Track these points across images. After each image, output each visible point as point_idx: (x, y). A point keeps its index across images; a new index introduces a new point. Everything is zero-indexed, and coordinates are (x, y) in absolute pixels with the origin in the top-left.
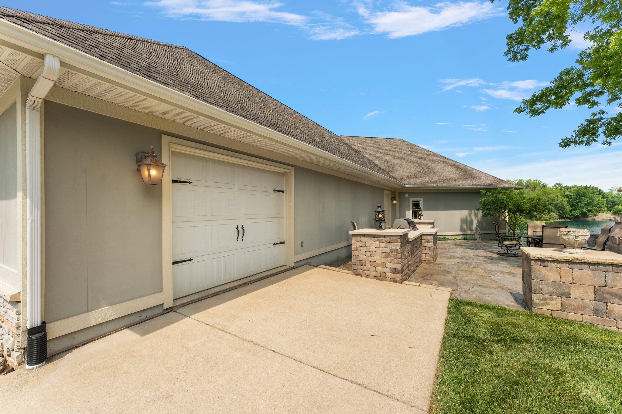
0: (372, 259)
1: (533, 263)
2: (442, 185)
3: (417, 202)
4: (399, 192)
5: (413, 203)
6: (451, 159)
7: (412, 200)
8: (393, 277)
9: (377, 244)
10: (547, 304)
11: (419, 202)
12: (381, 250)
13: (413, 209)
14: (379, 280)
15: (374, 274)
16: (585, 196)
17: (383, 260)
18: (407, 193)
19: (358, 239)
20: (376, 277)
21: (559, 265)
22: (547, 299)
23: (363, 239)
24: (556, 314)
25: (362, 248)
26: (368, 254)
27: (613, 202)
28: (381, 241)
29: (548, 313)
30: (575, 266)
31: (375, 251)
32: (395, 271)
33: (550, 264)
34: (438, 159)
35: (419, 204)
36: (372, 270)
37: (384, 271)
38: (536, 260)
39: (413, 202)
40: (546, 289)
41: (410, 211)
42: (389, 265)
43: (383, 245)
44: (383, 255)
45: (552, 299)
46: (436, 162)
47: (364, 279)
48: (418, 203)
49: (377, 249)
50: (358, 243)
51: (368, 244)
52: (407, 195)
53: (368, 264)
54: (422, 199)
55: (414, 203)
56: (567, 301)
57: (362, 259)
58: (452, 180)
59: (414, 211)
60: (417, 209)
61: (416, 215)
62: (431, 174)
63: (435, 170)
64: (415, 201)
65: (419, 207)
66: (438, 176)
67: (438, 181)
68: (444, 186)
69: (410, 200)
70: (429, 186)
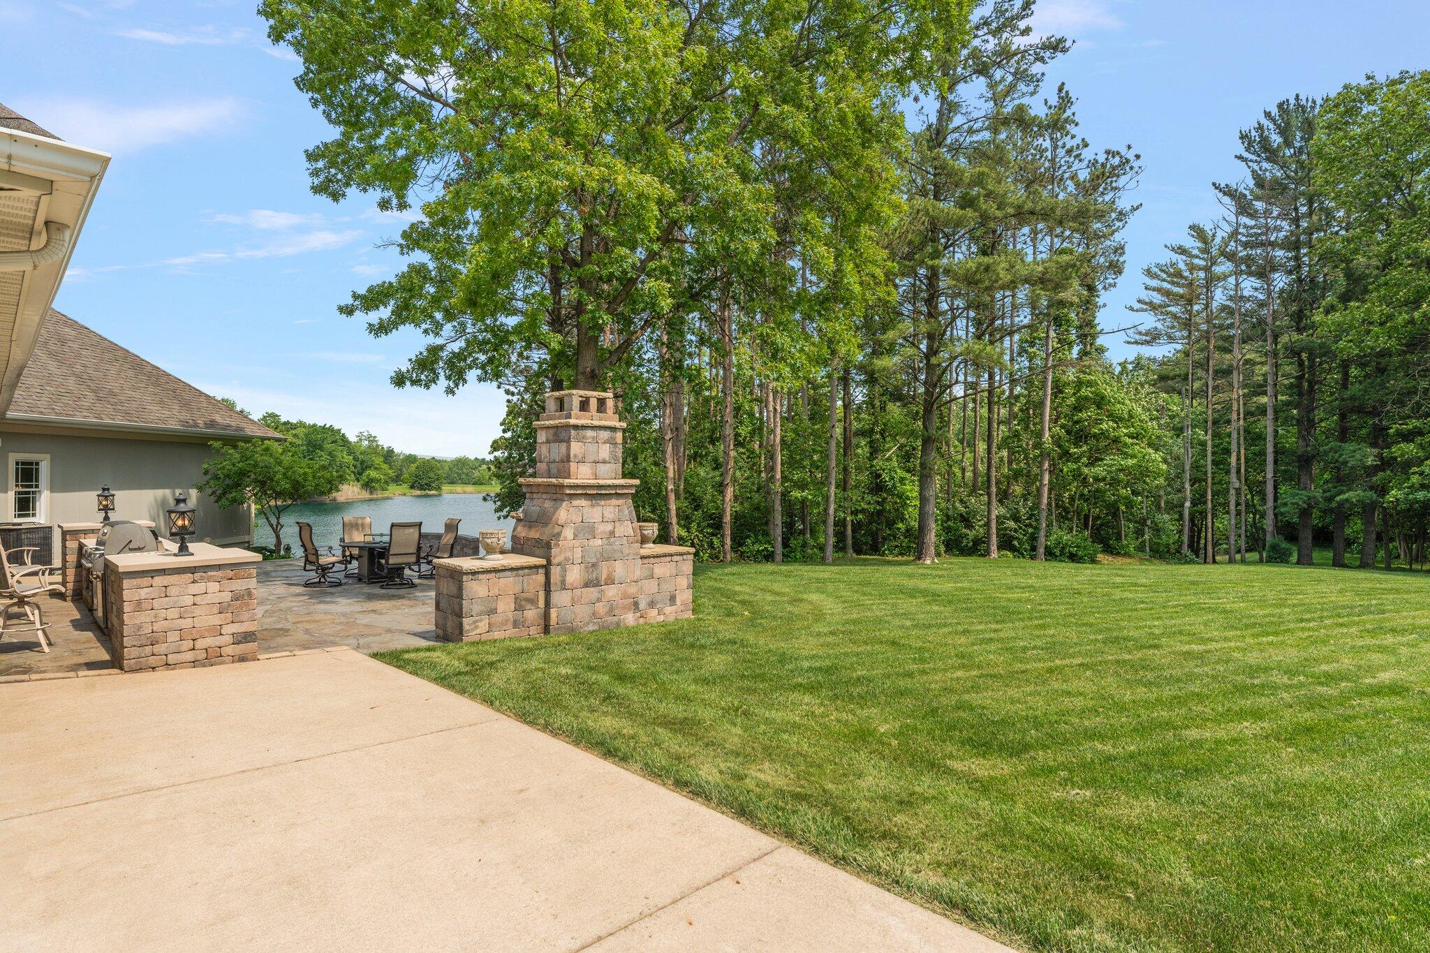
0: (186, 623)
1: (465, 578)
2: (113, 419)
3: (31, 464)
5: (17, 469)
6: (111, 340)
7: (13, 458)
8: (238, 653)
9: (199, 588)
10: (477, 627)
11: (37, 464)
12: (209, 598)
13: (17, 486)
14: (204, 666)
15: (189, 656)
16: (321, 448)
17: (216, 620)
19: (146, 581)
20: (195, 663)
21: (488, 576)
22: (476, 621)
23: (158, 580)
24: (484, 638)
25: (156, 604)
26: (172, 613)
27: (362, 462)
28: (209, 579)
29: (477, 638)
30: (502, 574)
31: (194, 604)
32: (245, 638)
33: (481, 576)
34: (73, 333)
35: (37, 470)
36: (184, 648)
37: (218, 644)
38: (467, 574)
39: (17, 463)
40: (476, 608)
42: (229, 629)
43: (213, 586)
44: (216, 610)
45: (481, 621)
46: (70, 344)
47: (161, 674)
48: (34, 467)
49: (198, 599)
50: (143, 593)
51: (173, 591)
53: (173, 637)
54: (48, 456)
55: (20, 466)
56: (494, 618)
57: (155, 629)
58: (134, 405)
59: (19, 493)
60: (31, 486)
61: (25, 505)
62: (71, 382)
63: (78, 369)
64: (23, 463)
65: (37, 480)
66: (93, 391)
67: (98, 406)
68: (119, 421)
69: (8, 457)
70: (79, 418)
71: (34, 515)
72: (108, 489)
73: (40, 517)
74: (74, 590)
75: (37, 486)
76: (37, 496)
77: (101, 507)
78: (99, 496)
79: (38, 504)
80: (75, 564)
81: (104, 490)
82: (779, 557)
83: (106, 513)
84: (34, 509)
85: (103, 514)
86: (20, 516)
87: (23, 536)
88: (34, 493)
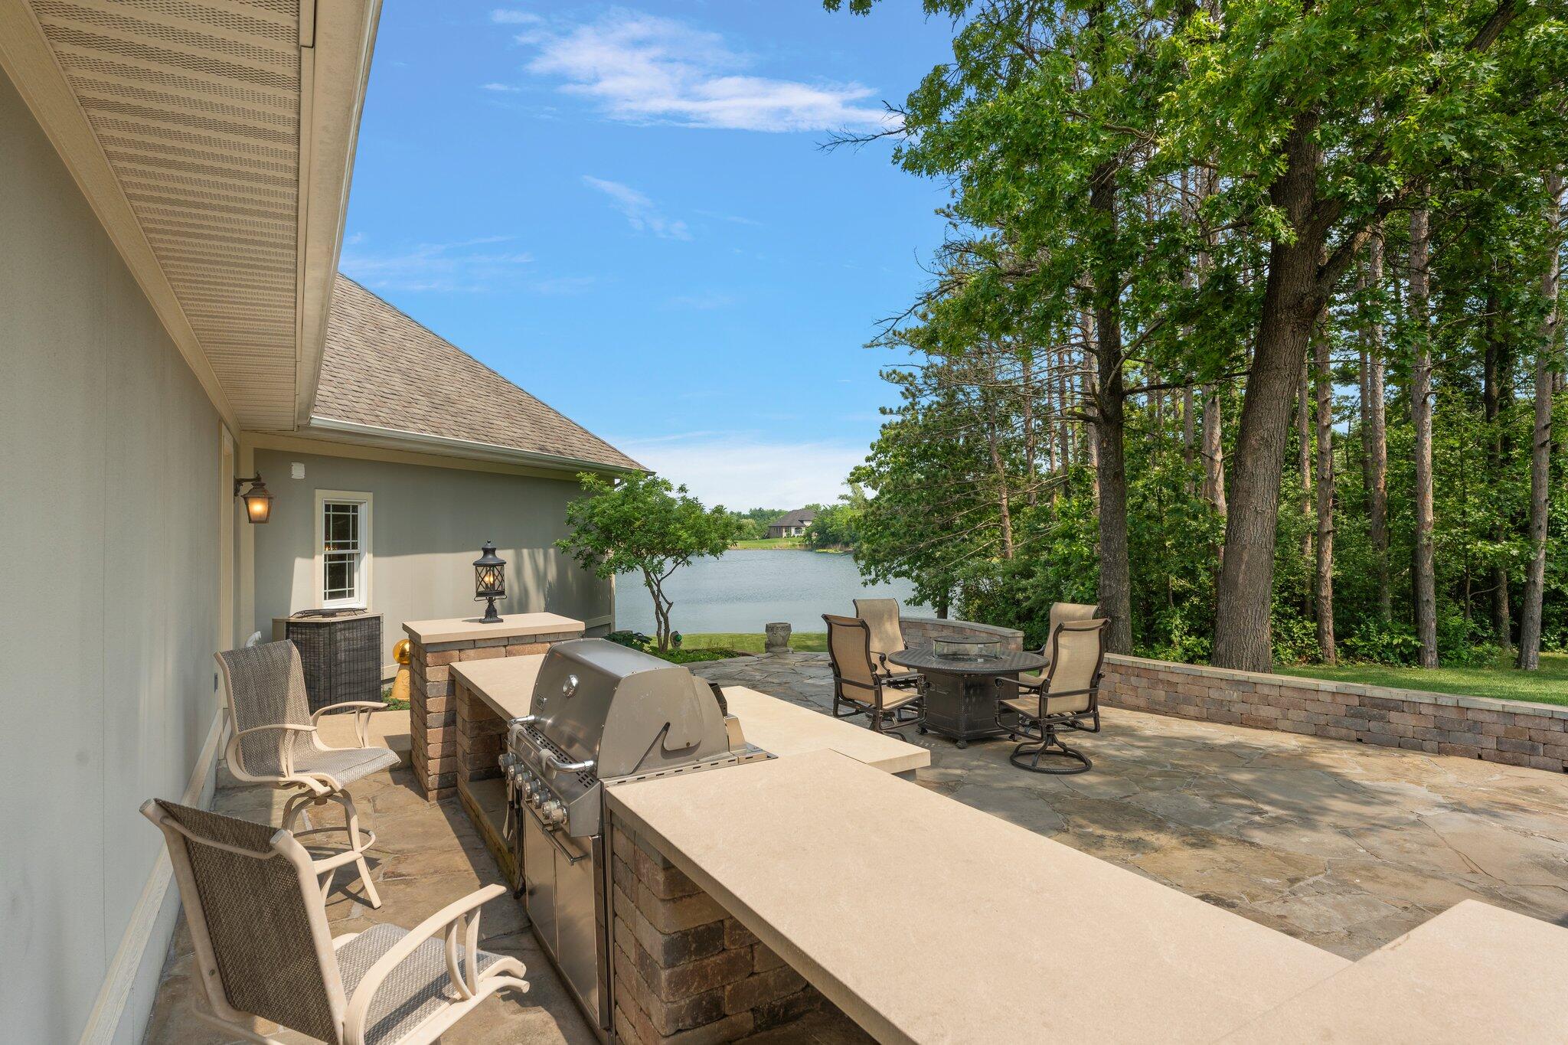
3: (345, 508)
4: (256, 450)
5: (327, 517)
7: (323, 497)
11: (355, 508)
13: (327, 545)
18: (299, 457)
35: (355, 518)
39: (327, 508)
41: (313, 557)
48: (351, 514)
52: (298, 471)
54: (370, 495)
55: (331, 513)
58: (478, 418)
59: (330, 557)
60: (346, 546)
61: (338, 577)
62: (397, 380)
63: (403, 364)
64: (337, 508)
65: (355, 536)
66: (425, 395)
67: (435, 417)
68: (463, 439)
69: (314, 496)
70: (411, 431)
71: (351, 594)
72: (493, 551)
73: (360, 599)
74: (442, 775)
75: (355, 546)
76: (356, 561)
77: (481, 589)
78: (477, 564)
79: (356, 575)
80: (442, 718)
81: (486, 551)
82: (1431, 659)
83: (491, 601)
84: (351, 584)
85: (484, 604)
86: (332, 596)
87: (339, 636)
88: (351, 556)
